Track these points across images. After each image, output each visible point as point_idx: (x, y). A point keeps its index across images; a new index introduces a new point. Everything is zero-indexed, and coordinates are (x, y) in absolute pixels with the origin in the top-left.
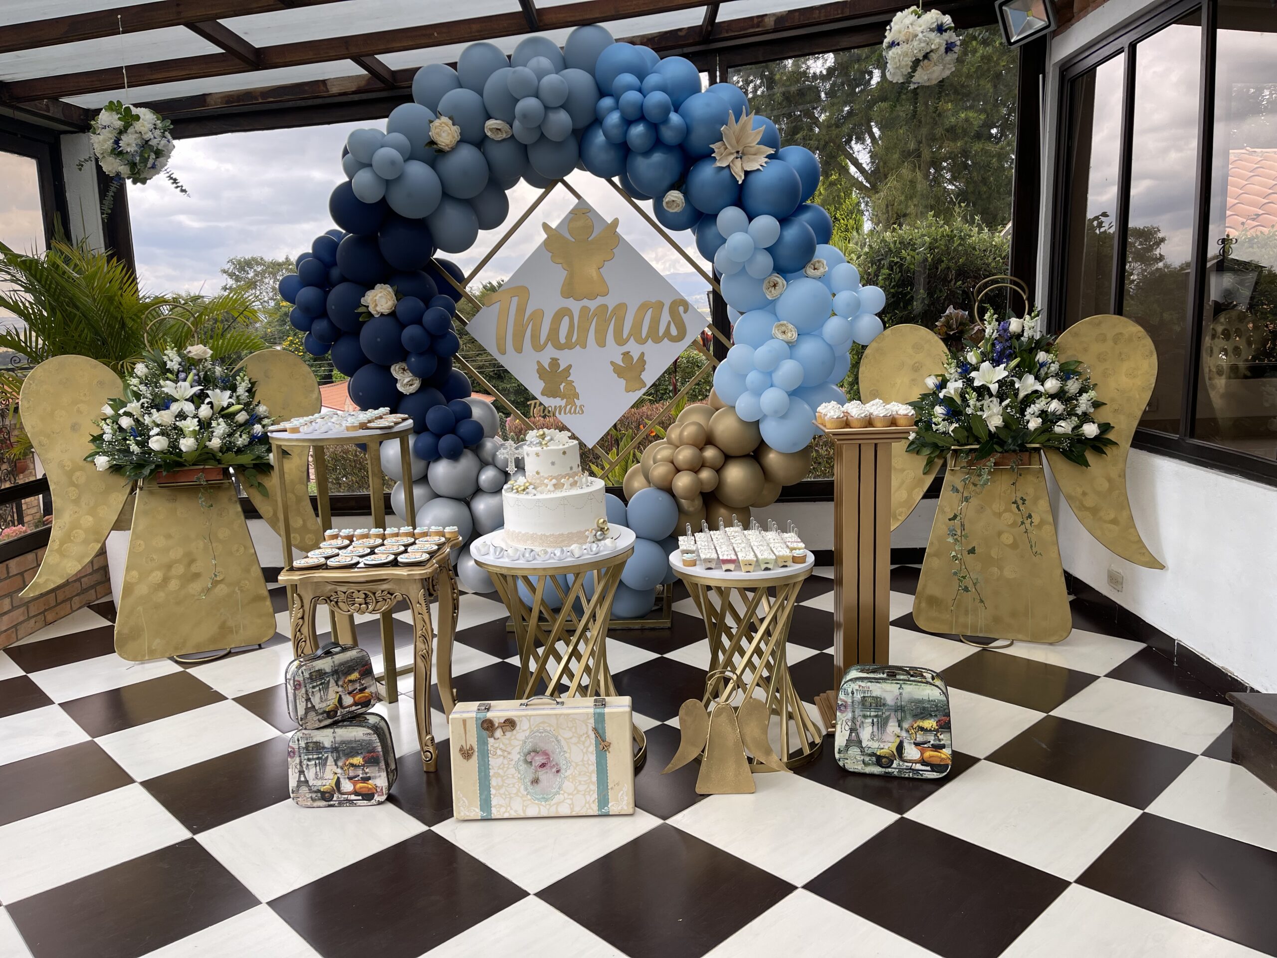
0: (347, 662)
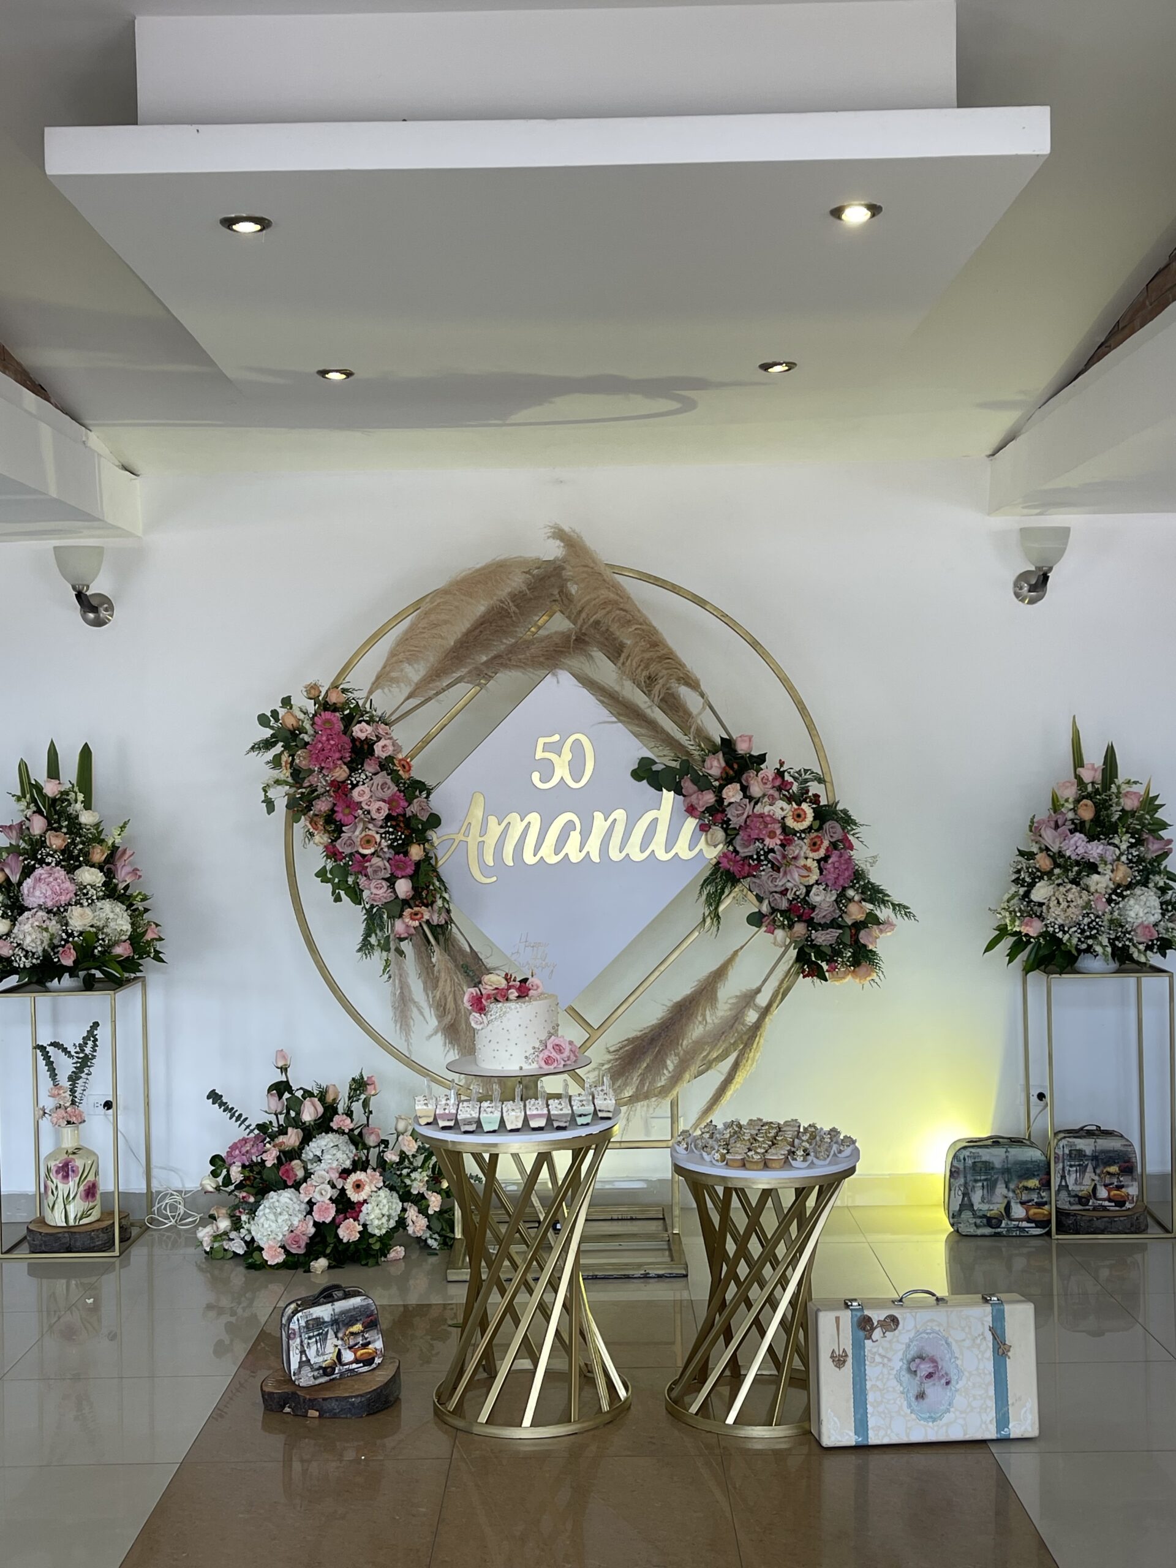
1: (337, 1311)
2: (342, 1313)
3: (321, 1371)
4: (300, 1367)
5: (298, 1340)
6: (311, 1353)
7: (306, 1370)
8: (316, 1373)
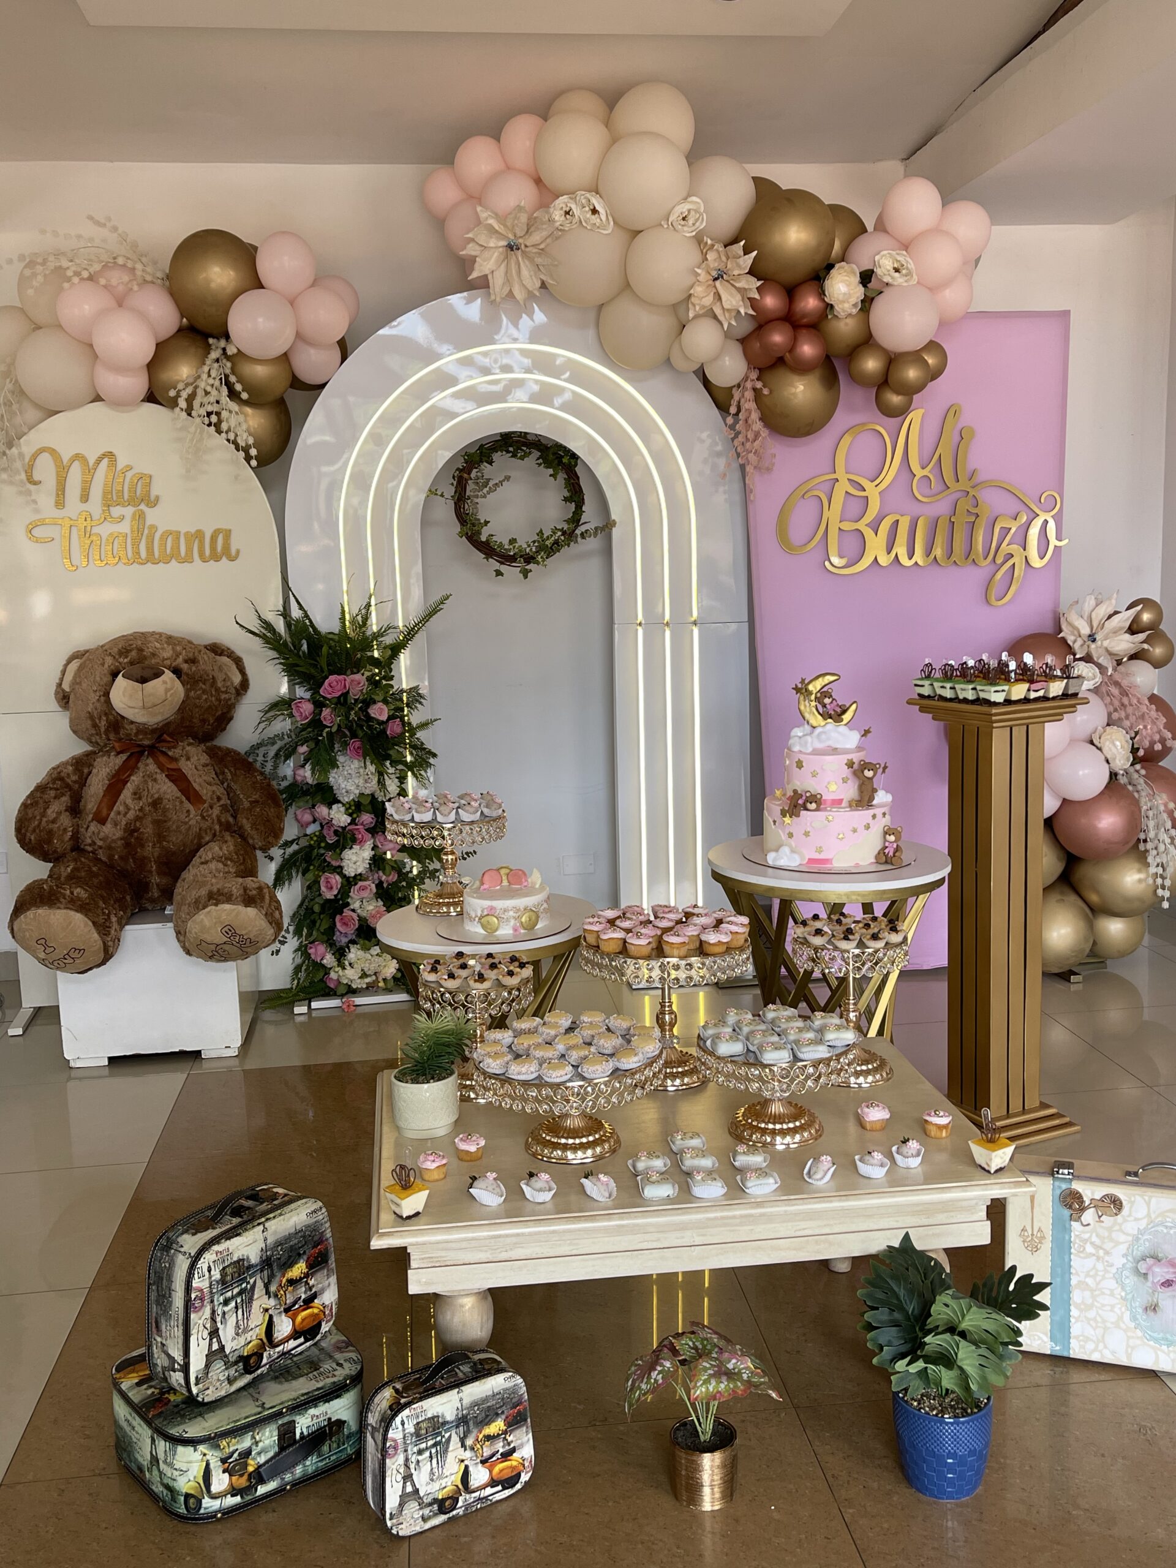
0: (485, 1400)
1: (467, 1401)
2: (475, 1404)
3: (436, 1507)
4: (401, 1505)
5: (401, 1459)
6: (421, 1479)
7: (412, 1506)
8: (427, 1511)
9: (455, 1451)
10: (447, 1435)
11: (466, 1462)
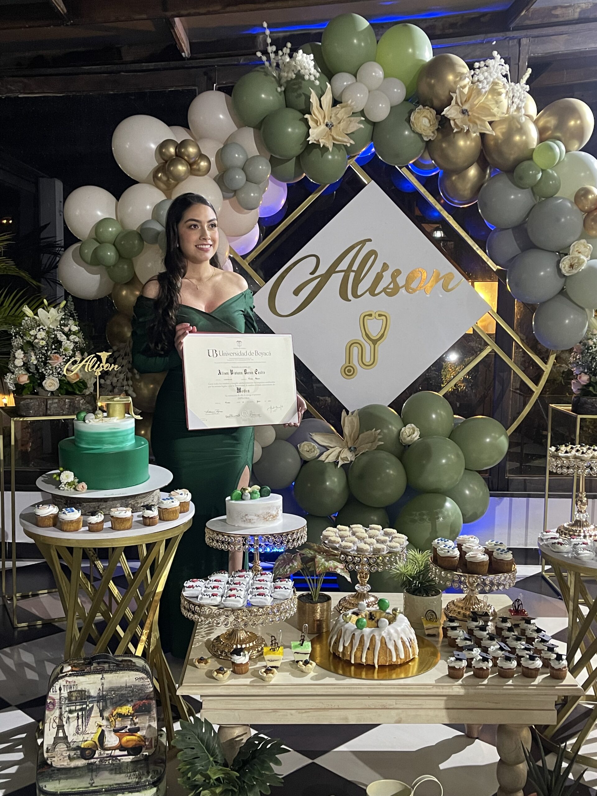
9: (95, 718)
10: (91, 705)
11: (103, 728)
